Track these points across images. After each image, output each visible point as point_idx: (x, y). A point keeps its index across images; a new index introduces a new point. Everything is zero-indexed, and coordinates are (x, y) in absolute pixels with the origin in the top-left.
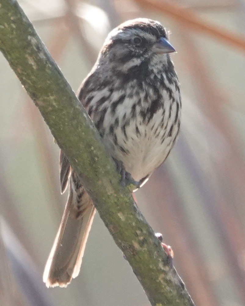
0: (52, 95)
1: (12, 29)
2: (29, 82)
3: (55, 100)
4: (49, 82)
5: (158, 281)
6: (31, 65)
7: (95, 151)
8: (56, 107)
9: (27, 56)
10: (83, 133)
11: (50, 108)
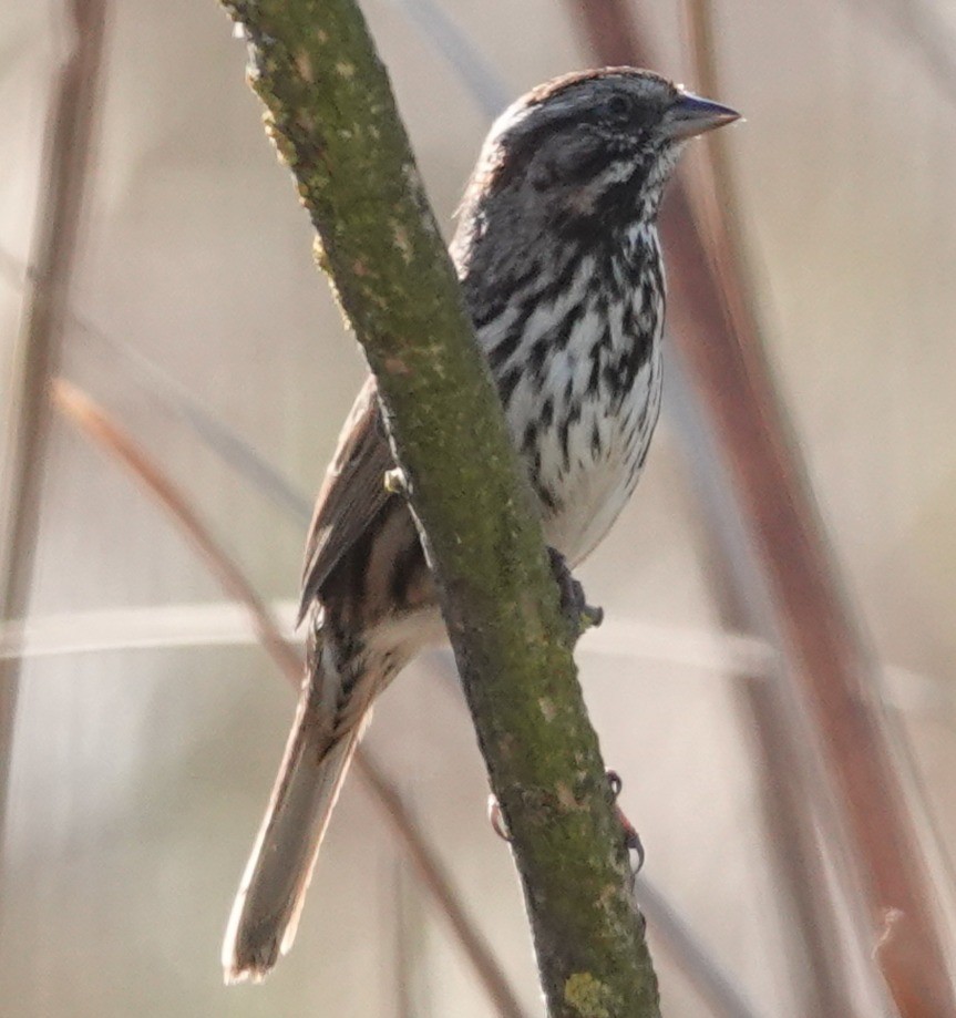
0: (437, 342)
1: (370, 142)
2: (382, 302)
3: (442, 356)
4: (436, 303)
5: (598, 904)
6: (399, 251)
7: (514, 513)
8: (443, 376)
9: (393, 223)
10: (495, 458)
11: (425, 382)
